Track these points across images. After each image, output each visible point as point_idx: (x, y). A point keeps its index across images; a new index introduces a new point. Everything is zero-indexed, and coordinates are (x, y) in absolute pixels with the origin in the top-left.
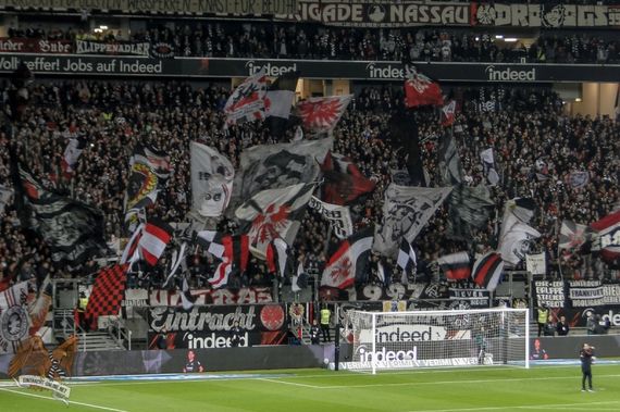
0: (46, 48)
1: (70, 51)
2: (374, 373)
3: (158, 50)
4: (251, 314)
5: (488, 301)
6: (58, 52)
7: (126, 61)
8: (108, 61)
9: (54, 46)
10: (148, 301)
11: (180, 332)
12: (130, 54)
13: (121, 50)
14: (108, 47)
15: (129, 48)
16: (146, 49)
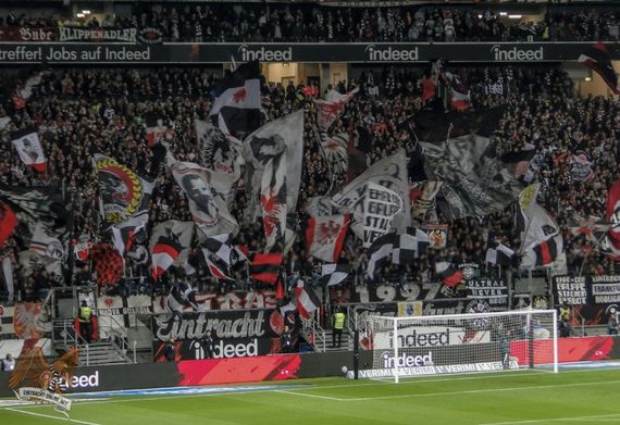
0: (27, 36)
1: (53, 39)
2: (397, 381)
3: (145, 36)
4: (260, 319)
5: (507, 299)
6: (40, 41)
7: (112, 48)
8: (92, 49)
9: (35, 34)
10: (151, 308)
11: (187, 341)
12: (116, 40)
13: (107, 36)
14: (92, 34)
15: (114, 35)
16: (133, 35)
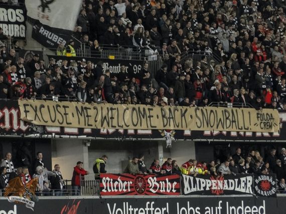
0: (155, 188)
1: (178, 191)
3: (259, 185)
6: (166, 194)
9: (162, 184)
12: (234, 192)
13: (226, 187)
15: (233, 185)
16: (249, 185)
